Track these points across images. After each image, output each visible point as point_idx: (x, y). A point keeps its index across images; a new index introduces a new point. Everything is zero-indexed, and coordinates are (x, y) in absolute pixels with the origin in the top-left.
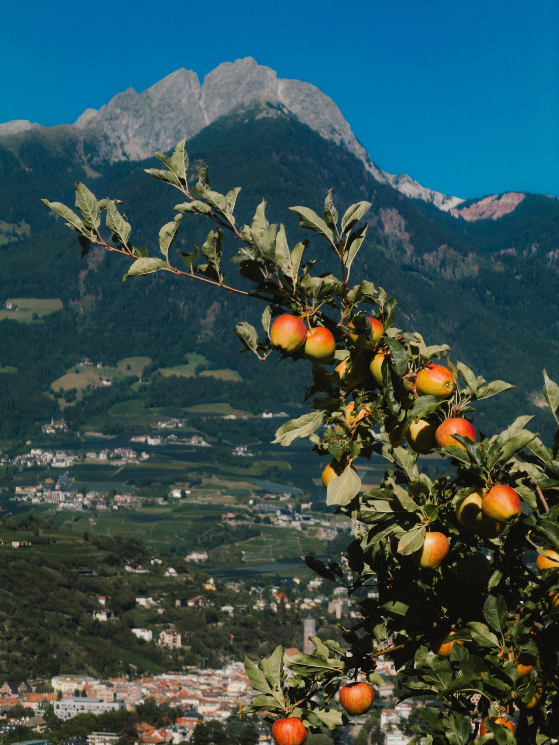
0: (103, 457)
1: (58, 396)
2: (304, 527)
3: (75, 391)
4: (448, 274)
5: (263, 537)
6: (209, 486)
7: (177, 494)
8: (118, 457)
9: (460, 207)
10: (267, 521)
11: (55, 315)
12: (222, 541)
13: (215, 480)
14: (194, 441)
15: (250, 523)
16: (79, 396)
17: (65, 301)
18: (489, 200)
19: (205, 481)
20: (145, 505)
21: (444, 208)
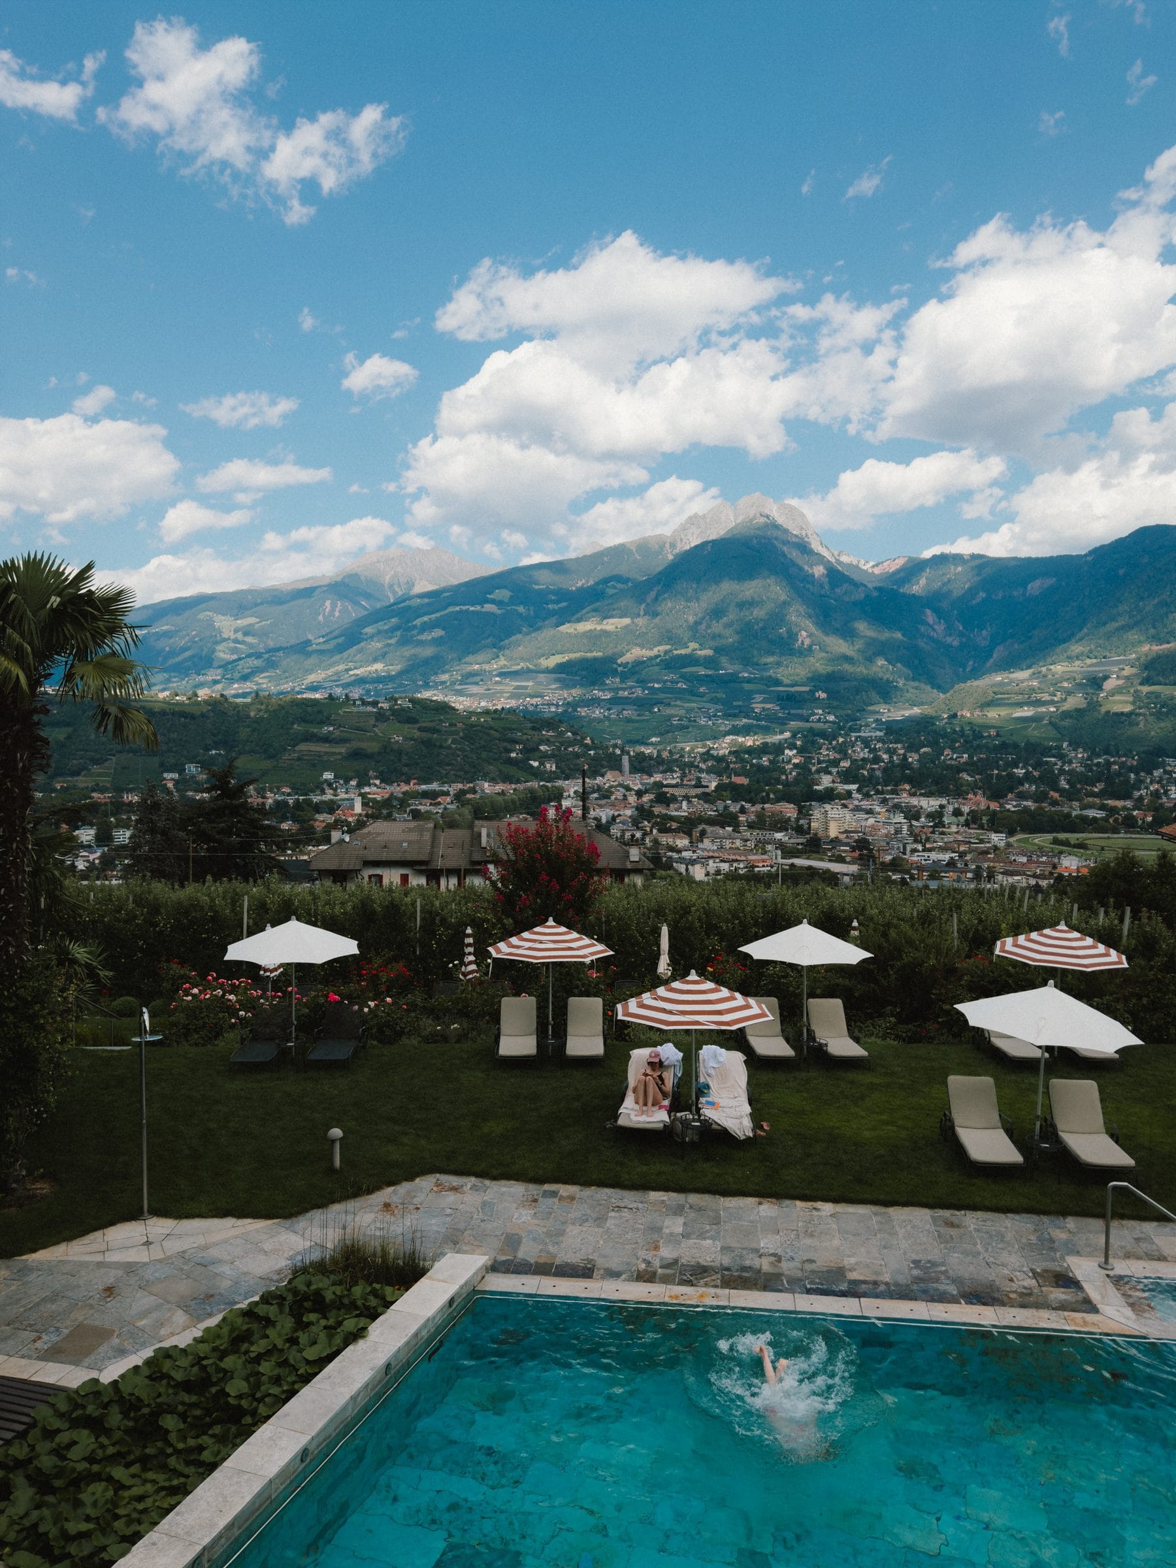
0: (626, 693)
1: (620, 666)
2: (714, 724)
3: (628, 663)
4: (846, 599)
5: (691, 729)
6: (676, 706)
7: (656, 710)
8: (633, 693)
9: (873, 567)
10: (695, 721)
11: (627, 626)
12: (668, 732)
13: (678, 703)
14: (679, 685)
15: (684, 723)
16: (630, 666)
17: (632, 618)
18: (888, 562)
19: (672, 703)
20: (638, 715)
21: (863, 567)
